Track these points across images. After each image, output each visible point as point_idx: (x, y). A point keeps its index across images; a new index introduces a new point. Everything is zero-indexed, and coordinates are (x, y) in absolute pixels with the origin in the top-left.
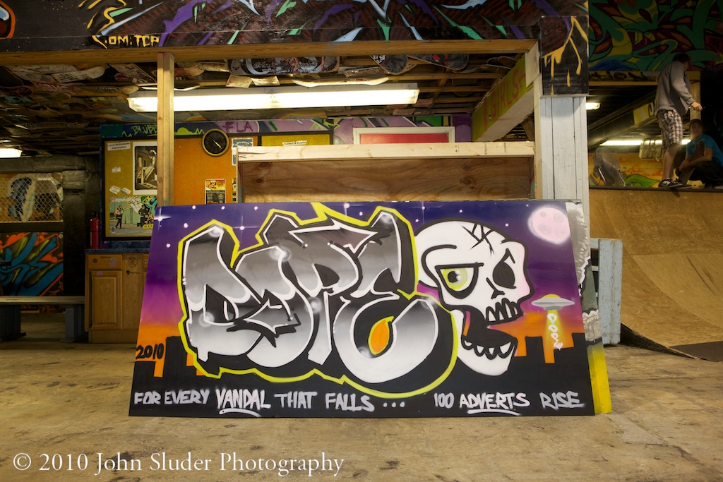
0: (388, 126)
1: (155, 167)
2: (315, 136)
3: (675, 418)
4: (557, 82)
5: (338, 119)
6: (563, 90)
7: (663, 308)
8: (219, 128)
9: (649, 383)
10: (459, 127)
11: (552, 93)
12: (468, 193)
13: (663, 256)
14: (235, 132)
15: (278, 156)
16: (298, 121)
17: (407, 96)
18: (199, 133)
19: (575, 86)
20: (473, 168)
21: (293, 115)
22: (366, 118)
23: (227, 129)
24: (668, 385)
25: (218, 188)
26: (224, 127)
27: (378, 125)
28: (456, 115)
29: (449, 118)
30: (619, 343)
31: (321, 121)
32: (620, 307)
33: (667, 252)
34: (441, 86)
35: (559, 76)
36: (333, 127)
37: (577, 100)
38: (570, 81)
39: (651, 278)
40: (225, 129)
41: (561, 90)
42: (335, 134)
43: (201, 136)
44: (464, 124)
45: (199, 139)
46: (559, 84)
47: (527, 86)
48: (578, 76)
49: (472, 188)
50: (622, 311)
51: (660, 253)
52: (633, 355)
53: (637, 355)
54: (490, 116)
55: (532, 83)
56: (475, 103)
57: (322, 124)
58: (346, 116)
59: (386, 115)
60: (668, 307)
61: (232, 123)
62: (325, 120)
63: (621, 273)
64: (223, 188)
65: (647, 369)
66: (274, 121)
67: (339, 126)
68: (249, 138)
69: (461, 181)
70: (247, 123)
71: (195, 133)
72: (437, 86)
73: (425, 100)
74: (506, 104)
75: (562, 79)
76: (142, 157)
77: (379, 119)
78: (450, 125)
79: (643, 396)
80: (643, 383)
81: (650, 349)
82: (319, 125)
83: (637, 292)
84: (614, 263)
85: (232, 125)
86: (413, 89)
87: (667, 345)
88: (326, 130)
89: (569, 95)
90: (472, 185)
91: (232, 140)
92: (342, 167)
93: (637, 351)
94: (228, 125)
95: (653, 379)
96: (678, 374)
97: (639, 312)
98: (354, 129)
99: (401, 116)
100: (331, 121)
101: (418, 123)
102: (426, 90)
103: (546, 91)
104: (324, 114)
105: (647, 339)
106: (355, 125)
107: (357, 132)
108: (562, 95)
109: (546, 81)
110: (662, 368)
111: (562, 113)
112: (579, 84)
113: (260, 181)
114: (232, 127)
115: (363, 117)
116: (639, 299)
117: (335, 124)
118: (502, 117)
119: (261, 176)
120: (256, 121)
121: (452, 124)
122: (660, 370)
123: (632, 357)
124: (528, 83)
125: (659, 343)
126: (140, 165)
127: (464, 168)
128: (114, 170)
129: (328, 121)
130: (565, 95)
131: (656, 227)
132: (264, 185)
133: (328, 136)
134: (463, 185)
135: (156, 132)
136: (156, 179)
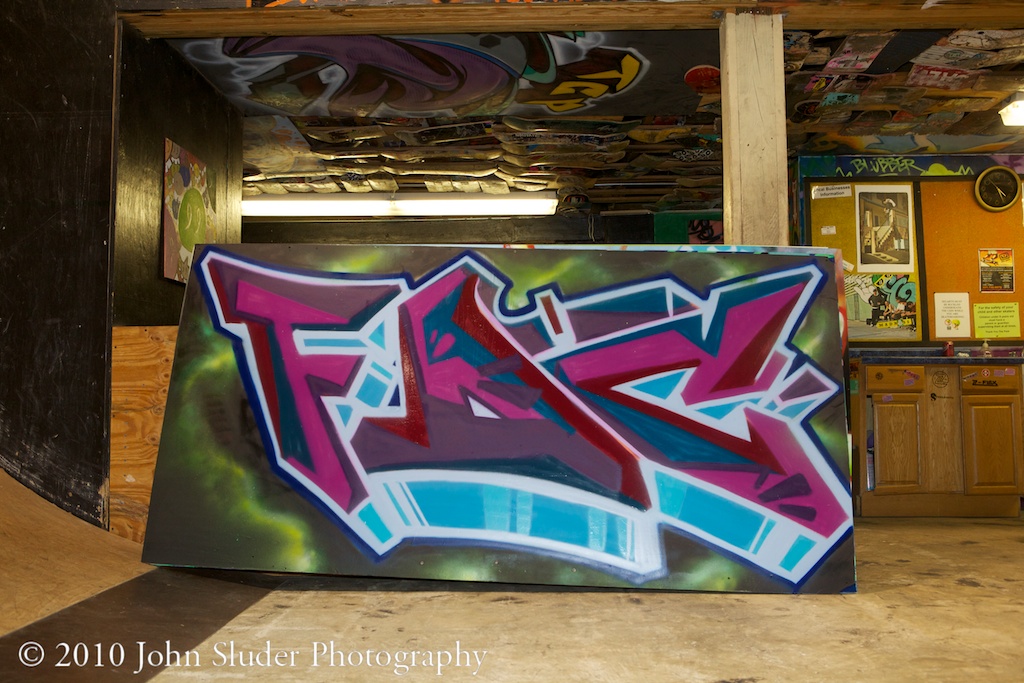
1: (894, 226)
18: (965, 173)
23: (1015, 167)
25: (1001, 263)
26: (1006, 163)
43: (969, 177)
61: (1020, 157)
64: (1009, 263)
71: (959, 173)
76: (871, 211)
85: (1019, 161)
94: (1014, 161)
114: (1020, 165)
126: (869, 223)
128: (824, 231)
135: (892, 170)
136: (896, 247)
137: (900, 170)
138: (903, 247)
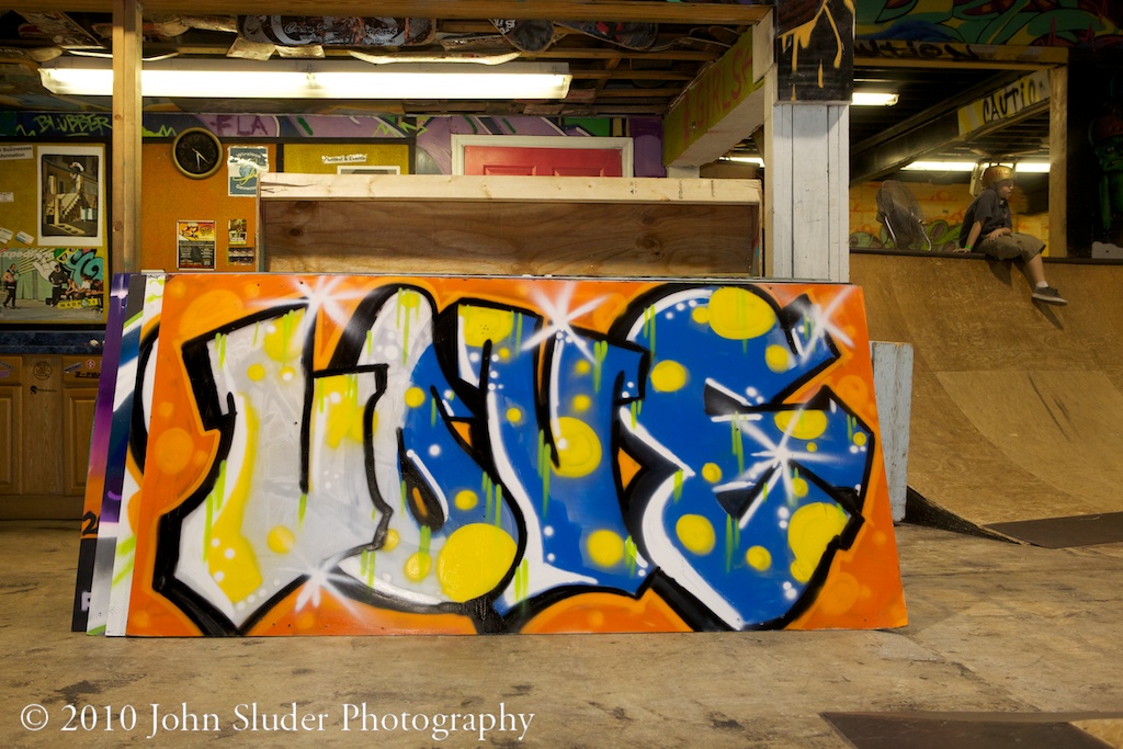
0: (514, 132)
1: (81, 194)
2: (383, 146)
3: (966, 627)
4: (801, 80)
5: (425, 118)
6: (812, 92)
7: (980, 461)
8: (204, 126)
9: (940, 579)
10: (638, 139)
11: (793, 98)
12: (650, 262)
13: (987, 373)
14: (234, 134)
15: (329, 191)
16: (352, 118)
17: (549, 85)
18: (167, 134)
19: (830, 88)
20: (658, 220)
21: (344, 107)
22: (476, 117)
23: (219, 129)
24: (967, 582)
25: (202, 237)
26: (213, 124)
27: (497, 132)
28: (635, 117)
29: (624, 121)
30: (903, 521)
31: (393, 120)
32: (906, 459)
33: (995, 367)
34: (611, 70)
35: (805, 70)
36: (415, 132)
37: (833, 111)
38: (824, 79)
39: (964, 412)
40: (215, 129)
41: (809, 94)
42: (418, 144)
43: (169, 140)
44: (652, 134)
45: (166, 145)
46: (805, 84)
47: (754, 81)
48: (836, 70)
49: (657, 254)
50: (911, 467)
51: (984, 368)
52: (922, 539)
53: (929, 539)
54: (694, 124)
55: (763, 78)
56: (669, 99)
57: (395, 125)
58: (439, 112)
59: (512, 114)
60: (989, 462)
61: (229, 118)
62: (400, 119)
63: (909, 401)
64: (211, 237)
65: (942, 559)
66: (309, 118)
67: (425, 130)
68: (259, 147)
69: (639, 242)
70: (257, 118)
71: (159, 135)
72: (603, 68)
73: (582, 92)
74: (721, 107)
75: (809, 74)
76: (55, 175)
77: (498, 119)
78: (624, 135)
79: (924, 598)
80: (929, 580)
81: (952, 530)
82: (390, 127)
83: (939, 434)
84: (898, 384)
85: (228, 122)
86: (560, 73)
87: (979, 522)
88: (403, 136)
89: (821, 102)
90: (656, 250)
91: (229, 149)
92: (439, 212)
93: (931, 532)
94: (222, 121)
95: (947, 575)
96: (988, 566)
97: (940, 469)
98: (454, 137)
99: (538, 115)
100: (413, 121)
101: (568, 129)
102: (583, 75)
103: (783, 94)
104: (401, 108)
105: (948, 513)
106: (454, 130)
107: (459, 141)
108: (809, 102)
109: (784, 77)
110: (965, 558)
111: (809, 131)
112: (839, 84)
113: (296, 232)
114: (229, 126)
115: (469, 116)
116: (943, 447)
117: (419, 126)
118: (713, 128)
119: (297, 224)
120: (274, 116)
121: (628, 133)
122: (961, 561)
123: (921, 542)
124: (756, 76)
125: (966, 519)
126: (53, 190)
127: (644, 222)
129: (406, 120)
130: (814, 102)
131: (979, 324)
132: (305, 240)
133: (406, 147)
134: (641, 249)
135: (82, 129)
136: (83, 217)
137: (92, 130)
138: (90, 217)
